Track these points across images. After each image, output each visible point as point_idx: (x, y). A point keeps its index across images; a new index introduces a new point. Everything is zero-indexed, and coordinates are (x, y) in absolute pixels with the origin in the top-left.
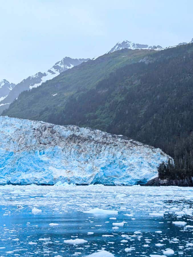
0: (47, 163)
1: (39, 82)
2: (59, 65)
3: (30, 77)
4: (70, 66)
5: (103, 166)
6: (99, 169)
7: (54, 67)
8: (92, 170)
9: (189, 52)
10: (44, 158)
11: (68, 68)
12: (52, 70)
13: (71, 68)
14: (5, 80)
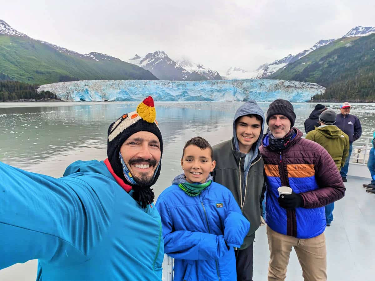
0: (276, 95)
1: (304, 55)
2: (316, 45)
3: (299, 53)
4: (322, 44)
5: (293, 96)
6: (292, 97)
7: (314, 46)
8: (289, 97)
9: (373, 38)
10: (275, 94)
11: (321, 45)
12: (312, 48)
13: (323, 45)
14: (290, 54)
